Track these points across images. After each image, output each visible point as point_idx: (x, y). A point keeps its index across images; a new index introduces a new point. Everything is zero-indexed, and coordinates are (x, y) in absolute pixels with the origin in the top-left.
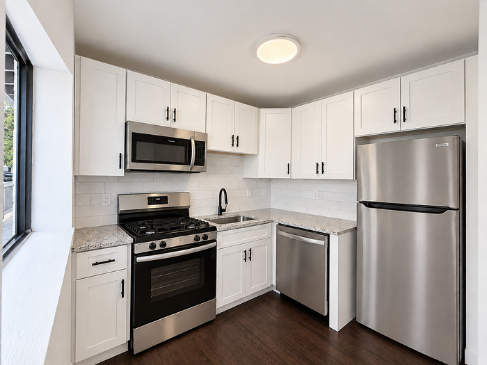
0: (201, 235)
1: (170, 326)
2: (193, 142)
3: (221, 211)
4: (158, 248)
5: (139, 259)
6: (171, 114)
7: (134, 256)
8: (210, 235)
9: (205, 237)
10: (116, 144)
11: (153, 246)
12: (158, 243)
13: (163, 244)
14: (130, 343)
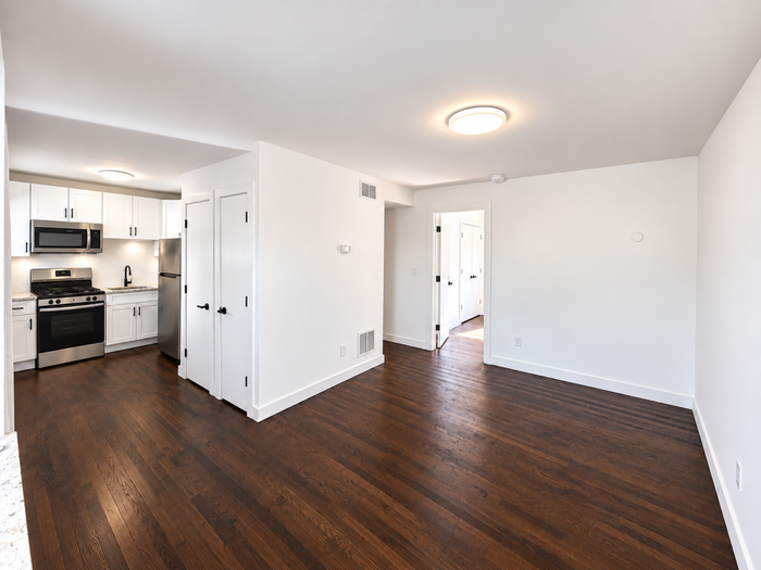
0: (92, 297)
1: (67, 355)
2: (89, 233)
3: (126, 283)
4: (55, 303)
5: (41, 310)
6: (70, 212)
7: (38, 308)
8: (99, 298)
9: (95, 298)
10: (22, 236)
11: (51, 302)
12: (54, 300)
13: (58, 302)
14: (37, 360)
